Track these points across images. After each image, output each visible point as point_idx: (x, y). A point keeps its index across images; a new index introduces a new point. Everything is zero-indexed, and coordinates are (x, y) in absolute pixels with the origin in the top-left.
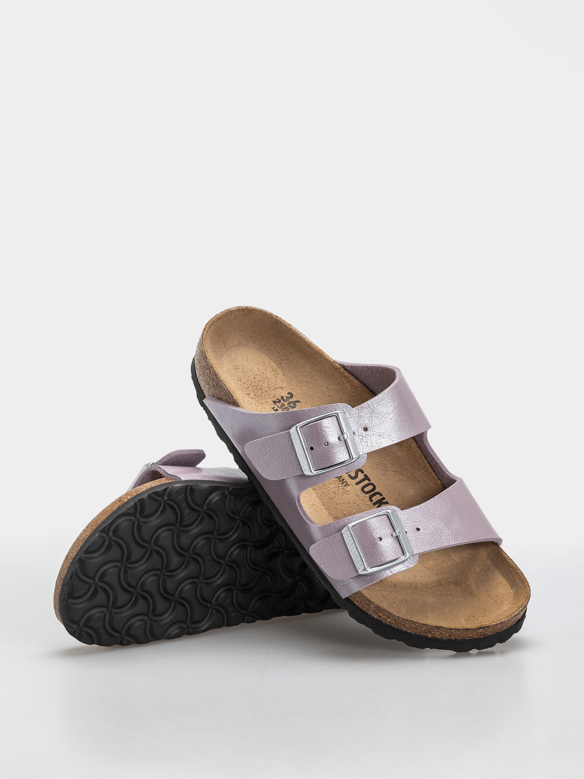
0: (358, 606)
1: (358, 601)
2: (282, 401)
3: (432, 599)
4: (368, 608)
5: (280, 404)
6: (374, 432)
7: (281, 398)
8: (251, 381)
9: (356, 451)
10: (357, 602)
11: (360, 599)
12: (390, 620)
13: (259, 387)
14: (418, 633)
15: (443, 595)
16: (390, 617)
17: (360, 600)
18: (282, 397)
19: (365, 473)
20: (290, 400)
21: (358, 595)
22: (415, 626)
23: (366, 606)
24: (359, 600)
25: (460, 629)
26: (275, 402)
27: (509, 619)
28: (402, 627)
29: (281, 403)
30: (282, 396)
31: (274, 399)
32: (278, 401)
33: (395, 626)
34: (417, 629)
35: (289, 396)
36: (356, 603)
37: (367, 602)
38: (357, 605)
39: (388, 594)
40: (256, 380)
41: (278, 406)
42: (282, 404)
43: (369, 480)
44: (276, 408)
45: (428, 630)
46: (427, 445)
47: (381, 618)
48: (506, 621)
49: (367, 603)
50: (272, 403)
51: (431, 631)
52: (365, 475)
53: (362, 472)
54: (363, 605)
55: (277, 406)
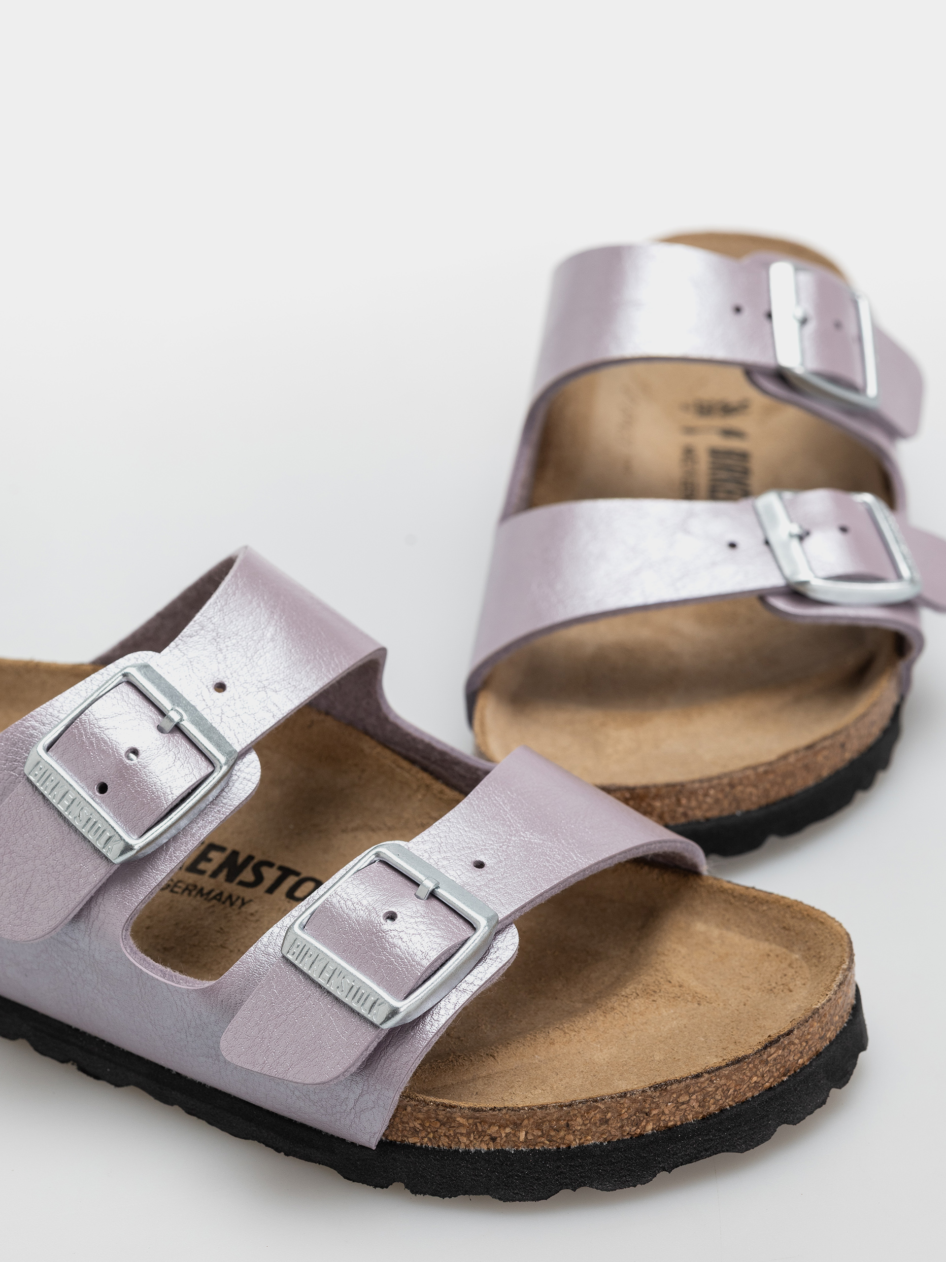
0: (422, 1144)
1: (414, 1128)
3: (605, 1051)
4: (452, 1133)
6: (245, 685)
9: (220, 741)
10: (415, 1132)
11: (418, 1119)
12: (527, 1133)
14: (616, 1135)
15: (630, 1032)
16: (521, 1124)
17: (419, 1122)
19: (278, 863)
21: (409, 1109)
22: (598, 1116)
23: (442, 1130)
24: (417, 1124)
25: (720, 1068)
27: (830, 999)
28: (566, 1137)
33: (547, 1145)
34: (606, 1122)
36: (411, 1140)
37: (442, 1115)
38: (419, 1144)
39: (485, 1084)
43: (297, 874)
45: (637, 1110)
46: (399, 722)
47: (498, 1140)
48: (824, 1004)
49: (441, 1117)
51: (647, 1110)
52: (281, 868)
53: (270, 865)
54: (434, 1132)
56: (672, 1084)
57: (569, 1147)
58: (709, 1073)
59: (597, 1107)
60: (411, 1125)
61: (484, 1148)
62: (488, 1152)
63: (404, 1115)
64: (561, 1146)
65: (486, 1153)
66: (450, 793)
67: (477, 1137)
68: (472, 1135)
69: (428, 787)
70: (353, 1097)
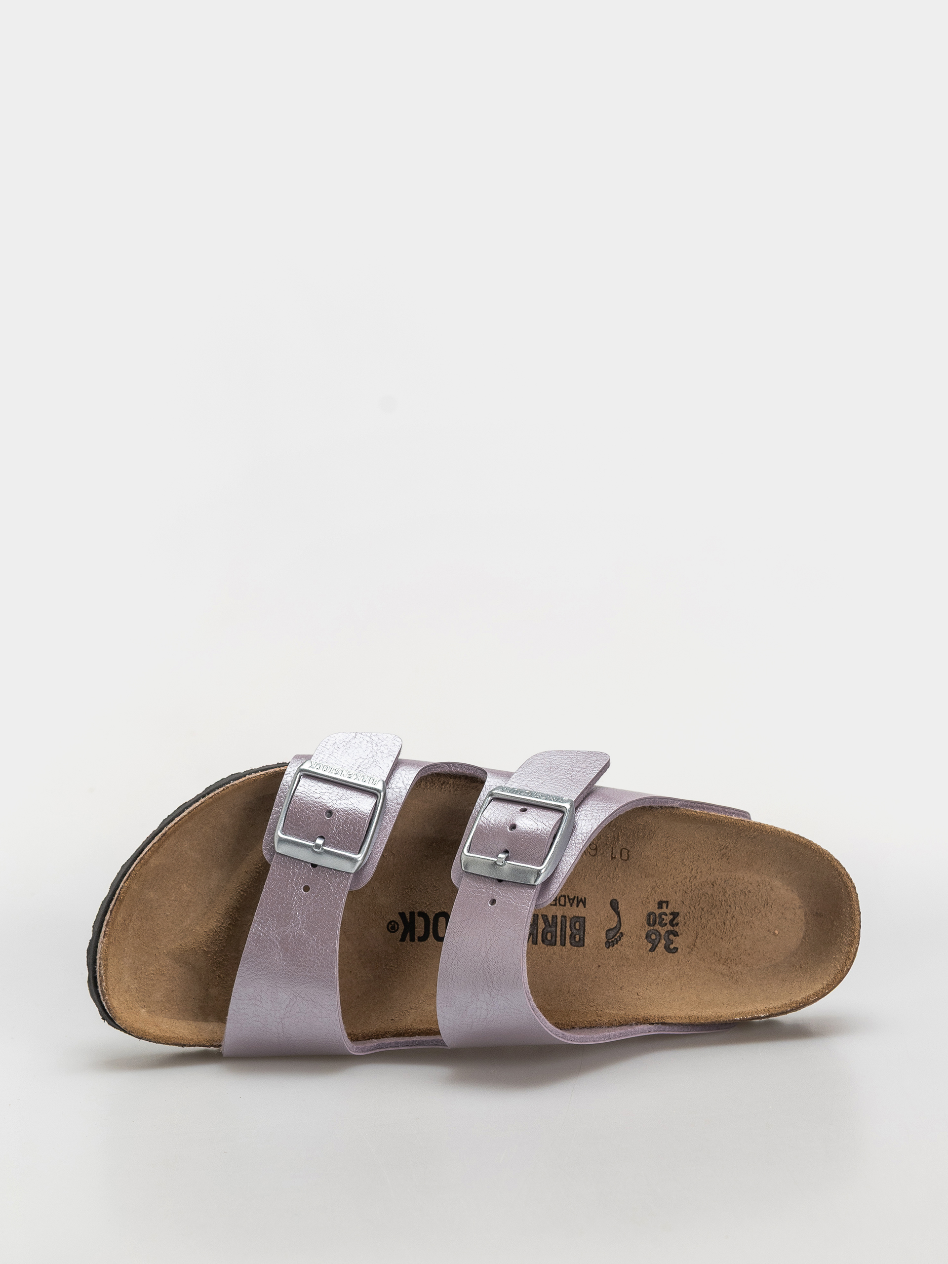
2: (670, 928)
5: (667, 922)
7: (676, 932)
8: (732, 906)
13: (714, 911)
18: (676, 934)
20: (663, 942)
26: (675, 915)
29: (668, 925)
30: (678, 936)
31: (679, 919)
32: (674, 922)
35: (672, 947)
40: (729, 916)
41: (666, 915)
42: (666, 924)
44: (664, 910)
50: (676, 911)
55: (668, 914)
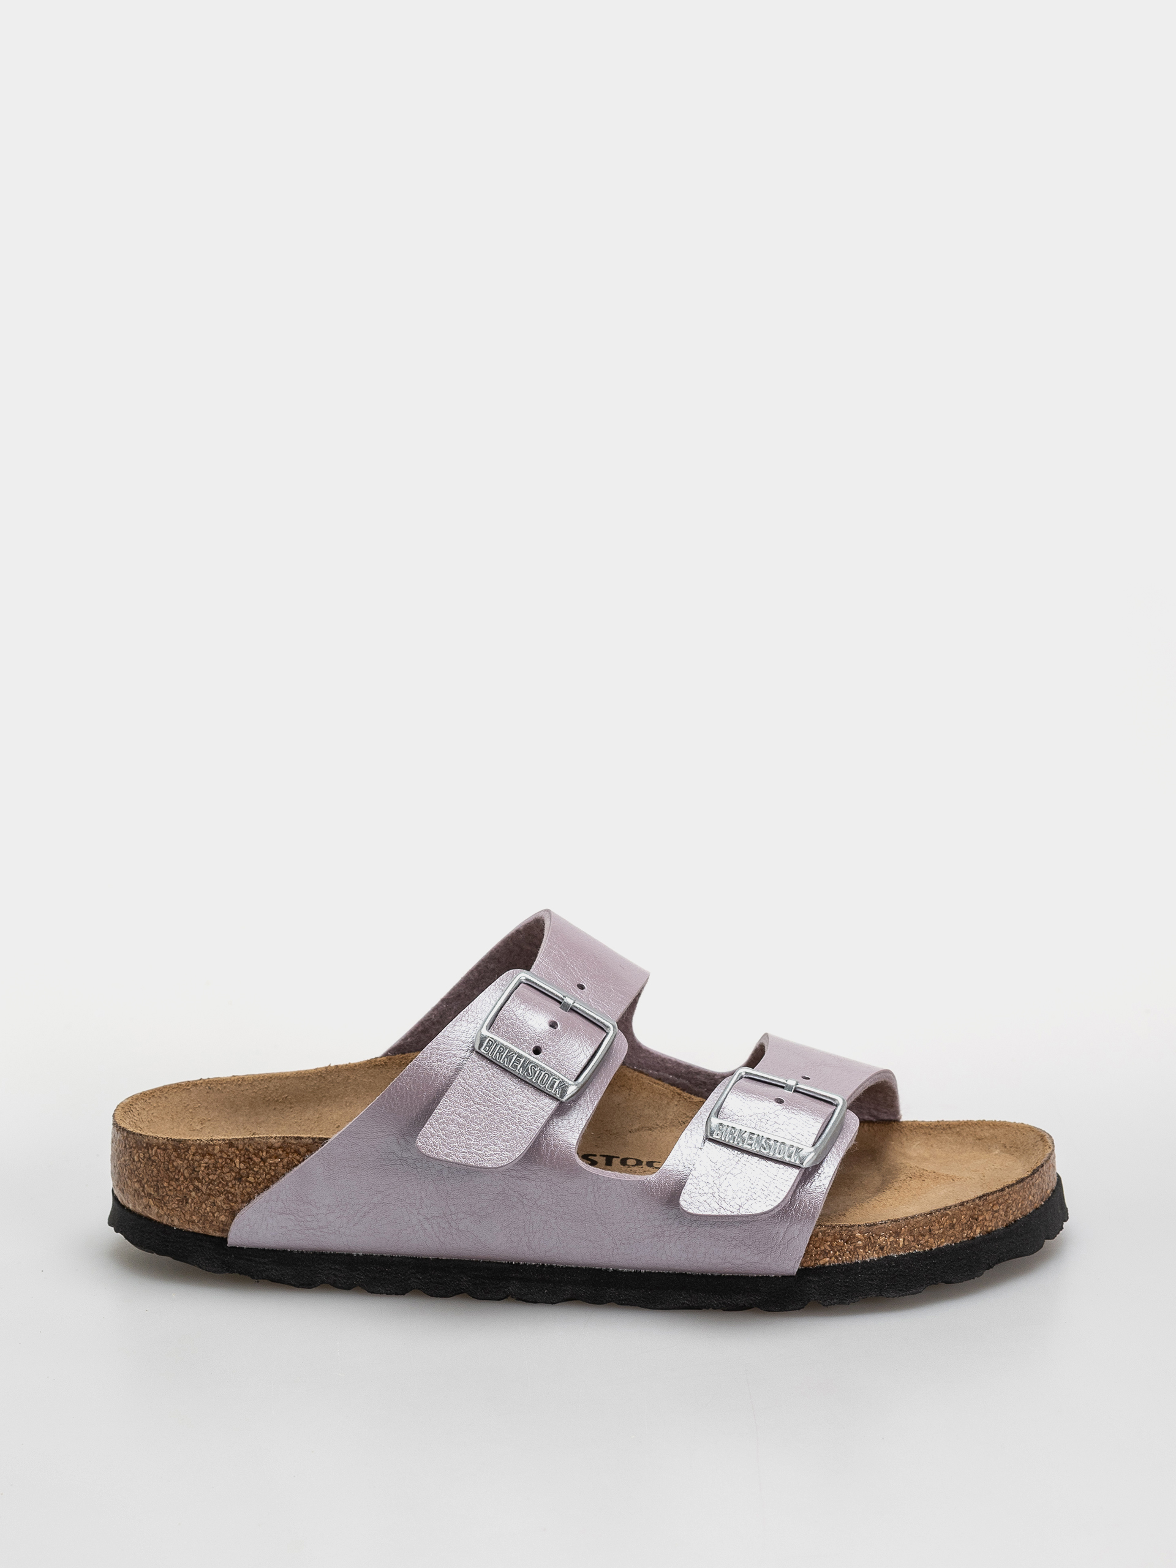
0: (830, 1264)
1: (824, 1251)
4: (852, 1248)
11: (827, 1242)
12: (904, 1240)
14: (959, 1238)
16: (900, 1232)
17: (828, 1244)
21: (821, 1235)
22: (948, 1222)
23: (846, 1248)
24: (826, 1247)
28: (929, 1241)
33: (917, 1249)
34: (953, 1227)
36: (823, 1262)
37: (845, 1234)
38: (828, 1264)
45: (971, 1217)
47: (885, 1248)
49: (844, 1236)
51: (976, 1217)
56: (989, 1196)
57: (931, 1249)
58: (1008, 1187)
59: (948, 1214)
60: (823, 1248)
61: (875, 1257)
62: (879, 1259)
63: (816, 1241)
64: (926, 1249)
65: (878, 1260)
66: (696, 1099)
67: (871, 1248)
68: (867, 1247)
69: (679, 1094)
70: (782, 1231)
